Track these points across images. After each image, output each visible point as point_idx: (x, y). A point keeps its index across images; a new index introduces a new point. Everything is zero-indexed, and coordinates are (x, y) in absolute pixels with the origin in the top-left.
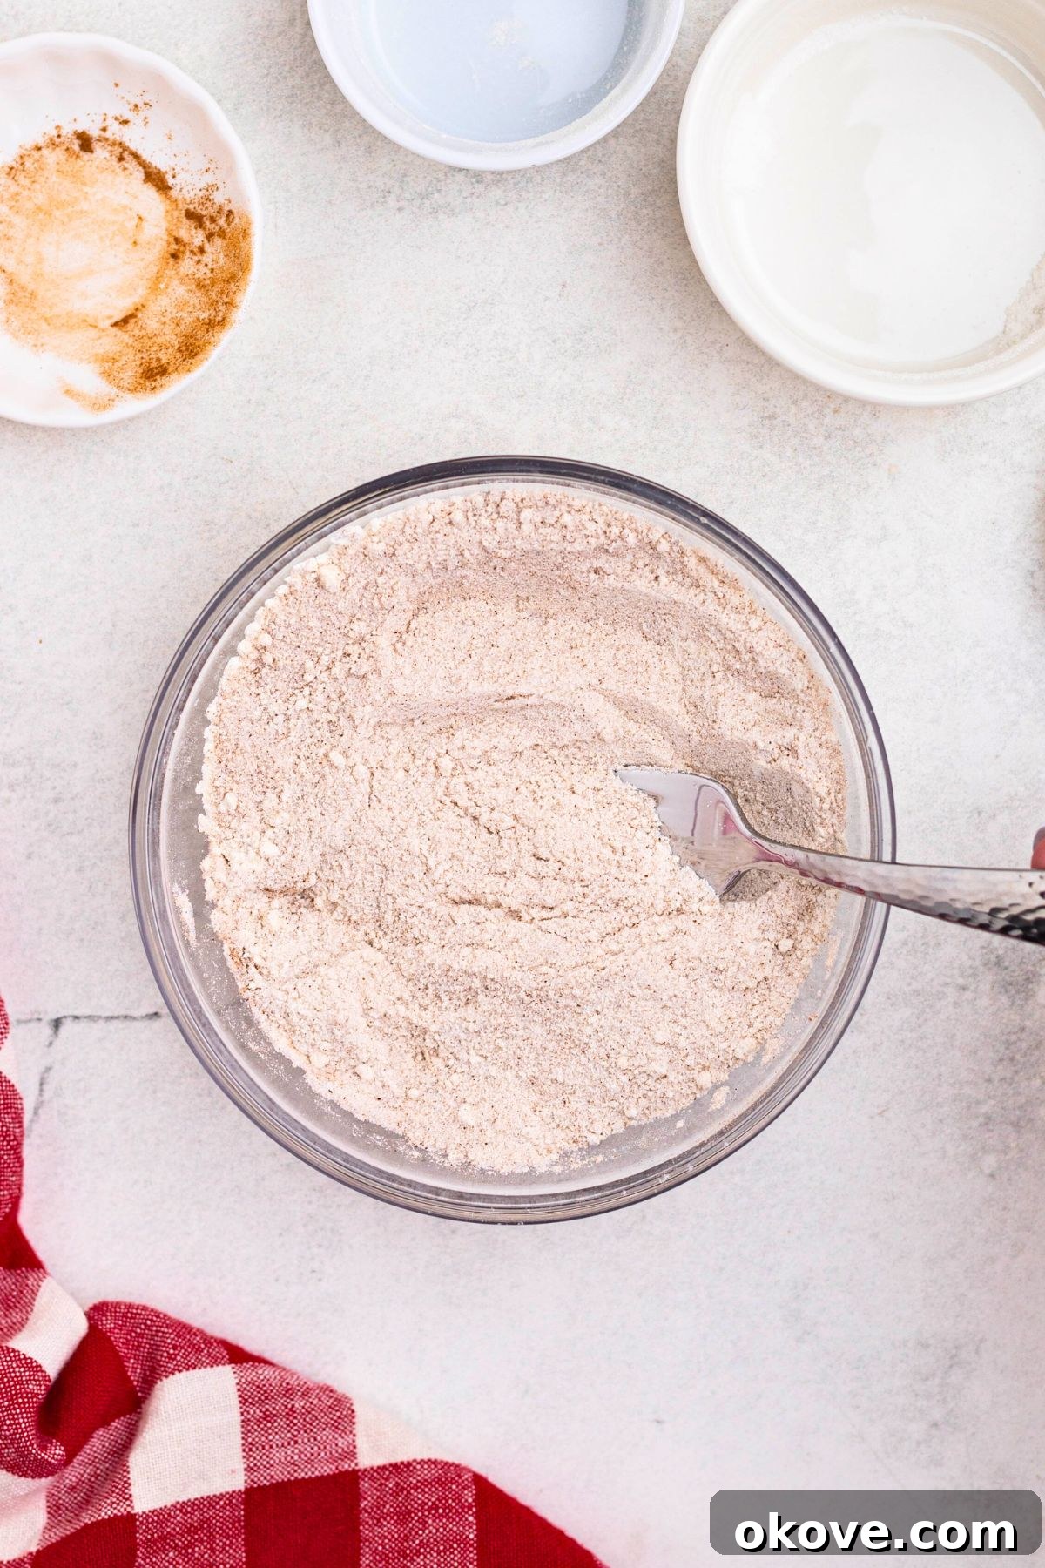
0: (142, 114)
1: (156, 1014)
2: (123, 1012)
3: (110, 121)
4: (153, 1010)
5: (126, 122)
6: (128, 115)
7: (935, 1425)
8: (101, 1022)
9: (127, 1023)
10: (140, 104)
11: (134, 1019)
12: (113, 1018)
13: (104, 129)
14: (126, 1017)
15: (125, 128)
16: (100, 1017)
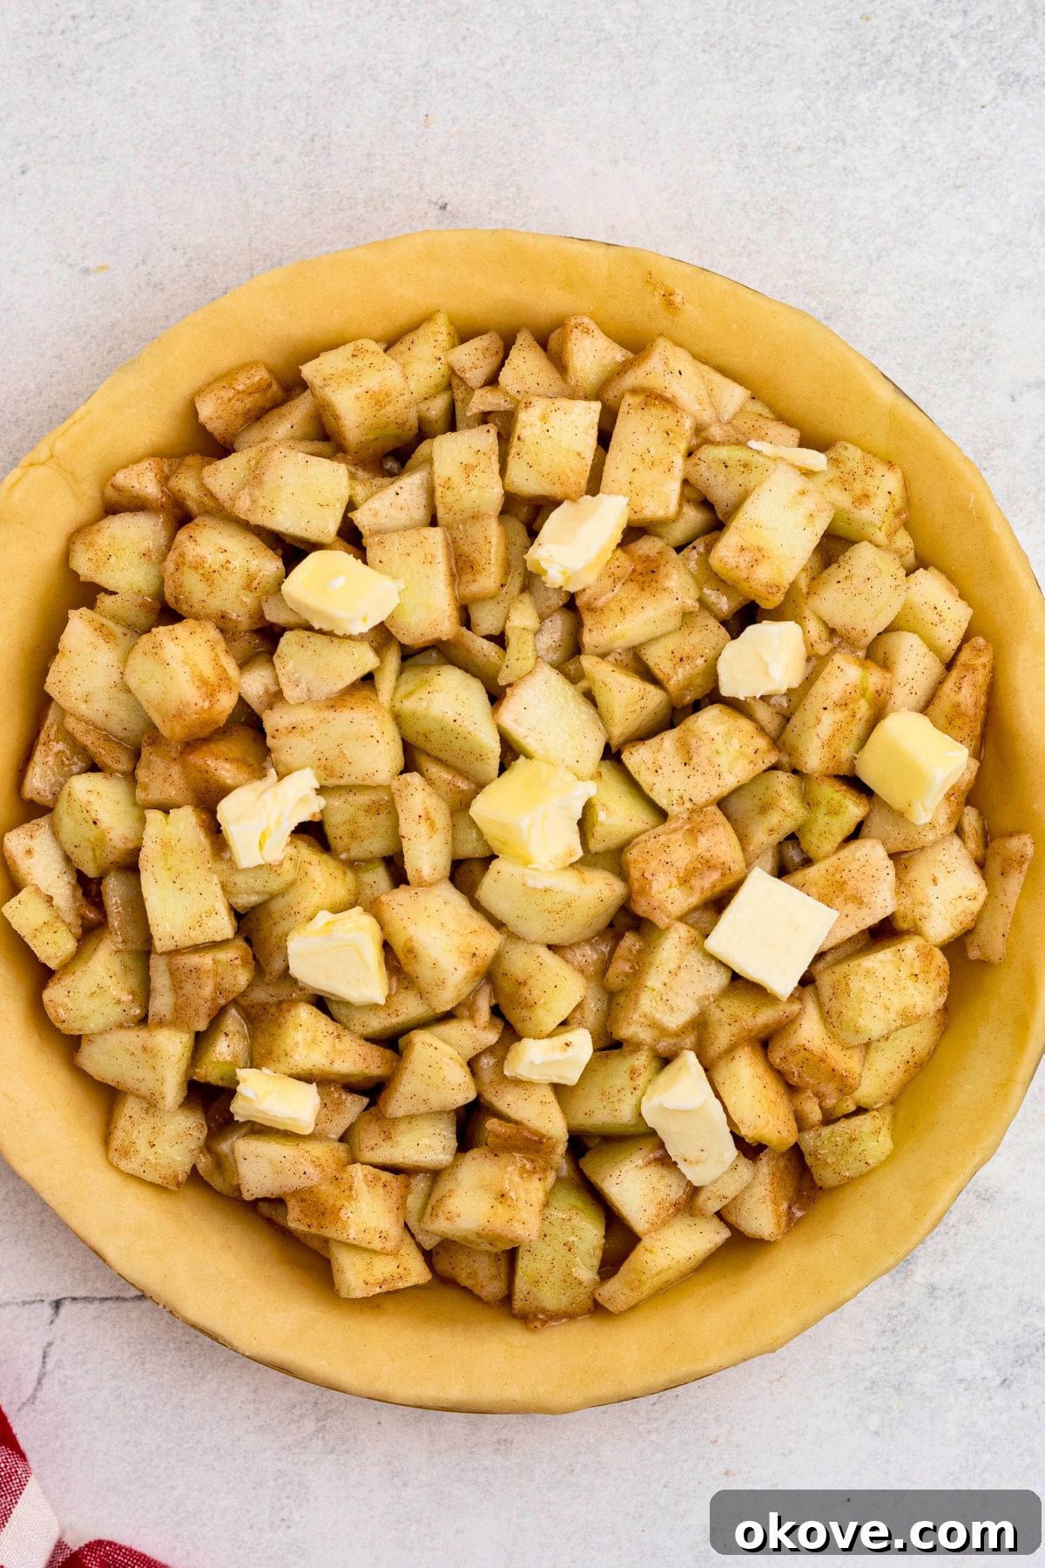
2: (115, 1294)
8: (96, 1303)
9: (119, 1303)
11: (125, 1300)
12: (106, 1299)
14: (118, 1298)
16: (95, 1299)
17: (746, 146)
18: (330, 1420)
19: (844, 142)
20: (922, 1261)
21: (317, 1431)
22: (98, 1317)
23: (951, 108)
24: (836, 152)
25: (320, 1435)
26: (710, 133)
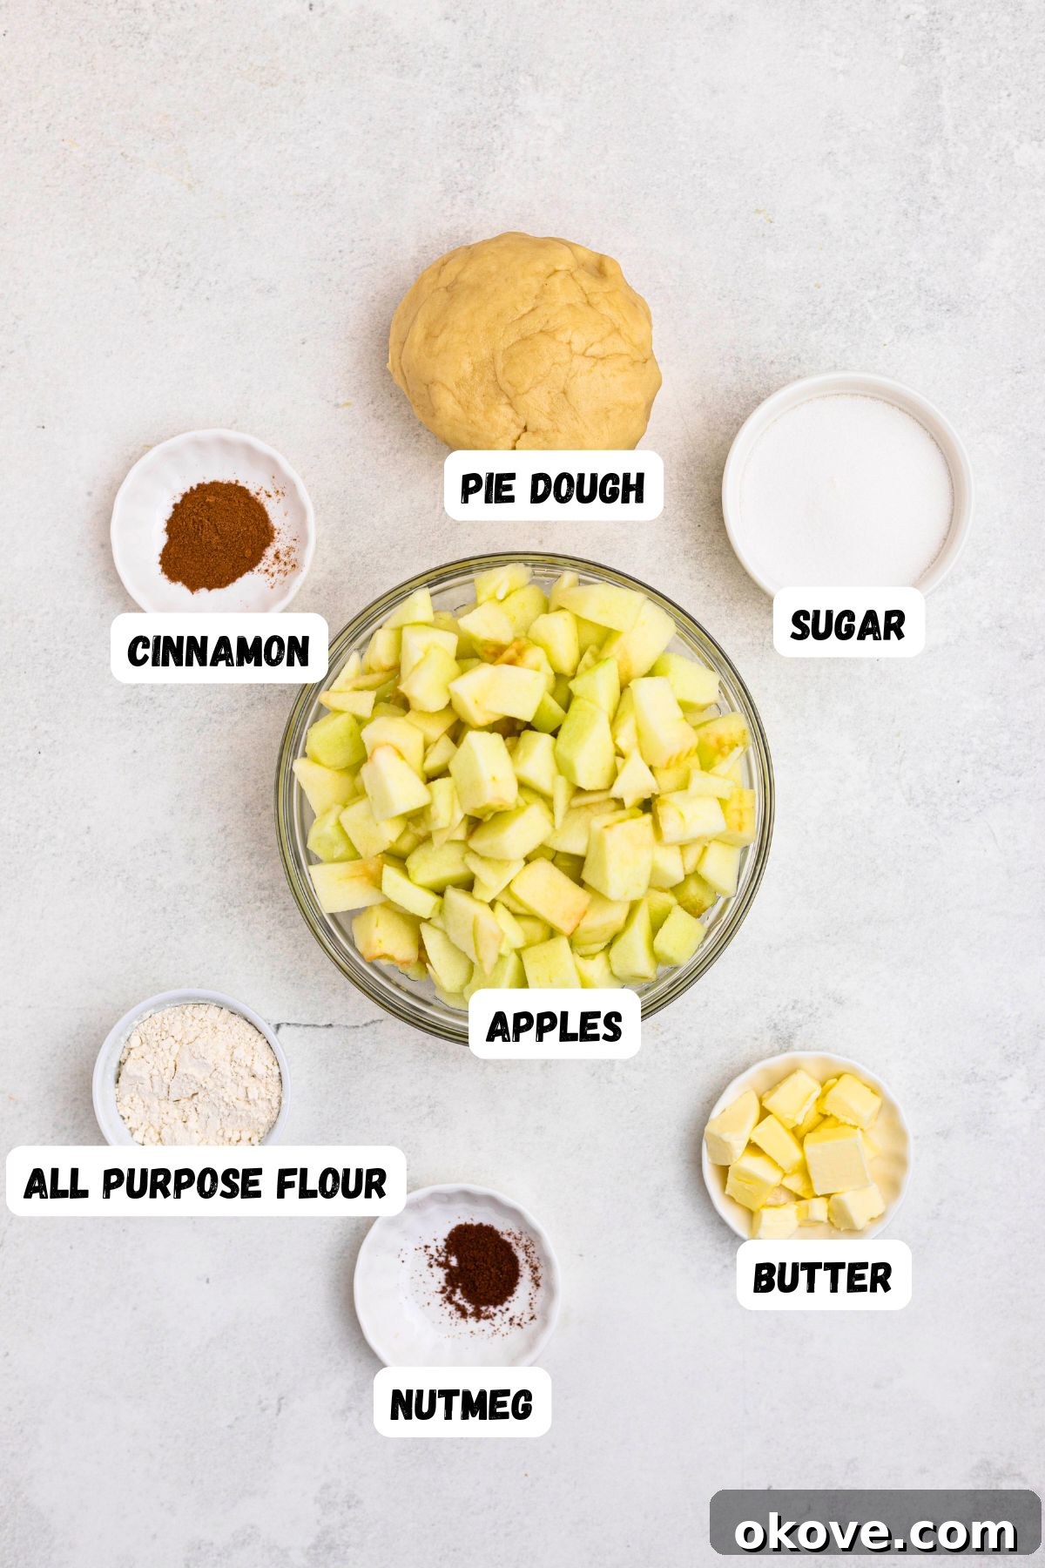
0: (279, 497)
1: (330, 1025)
2: (314, 1023)
3: (263, 492)
4: (329, 1023)
5: (269, 496)
6: (272, 493)
7: (725, 1266)
8: (301, 1028)
9: (314, 1029)
10: (280, 492)
11: (318, 1026)
12: (307, 1025)
13: (258, 494)
14: (314, 1025)
15: (268, 499)
16: (300, 1025)
17: (740, 359)
18: (437, 1108)
19: (799, 360)
20: (798, 1037)
21: (429, 1114)
22: (303, 1036)
23: (865, 344)
24: (795, 366)
25: (430, 1116)
26: (720, 349)
